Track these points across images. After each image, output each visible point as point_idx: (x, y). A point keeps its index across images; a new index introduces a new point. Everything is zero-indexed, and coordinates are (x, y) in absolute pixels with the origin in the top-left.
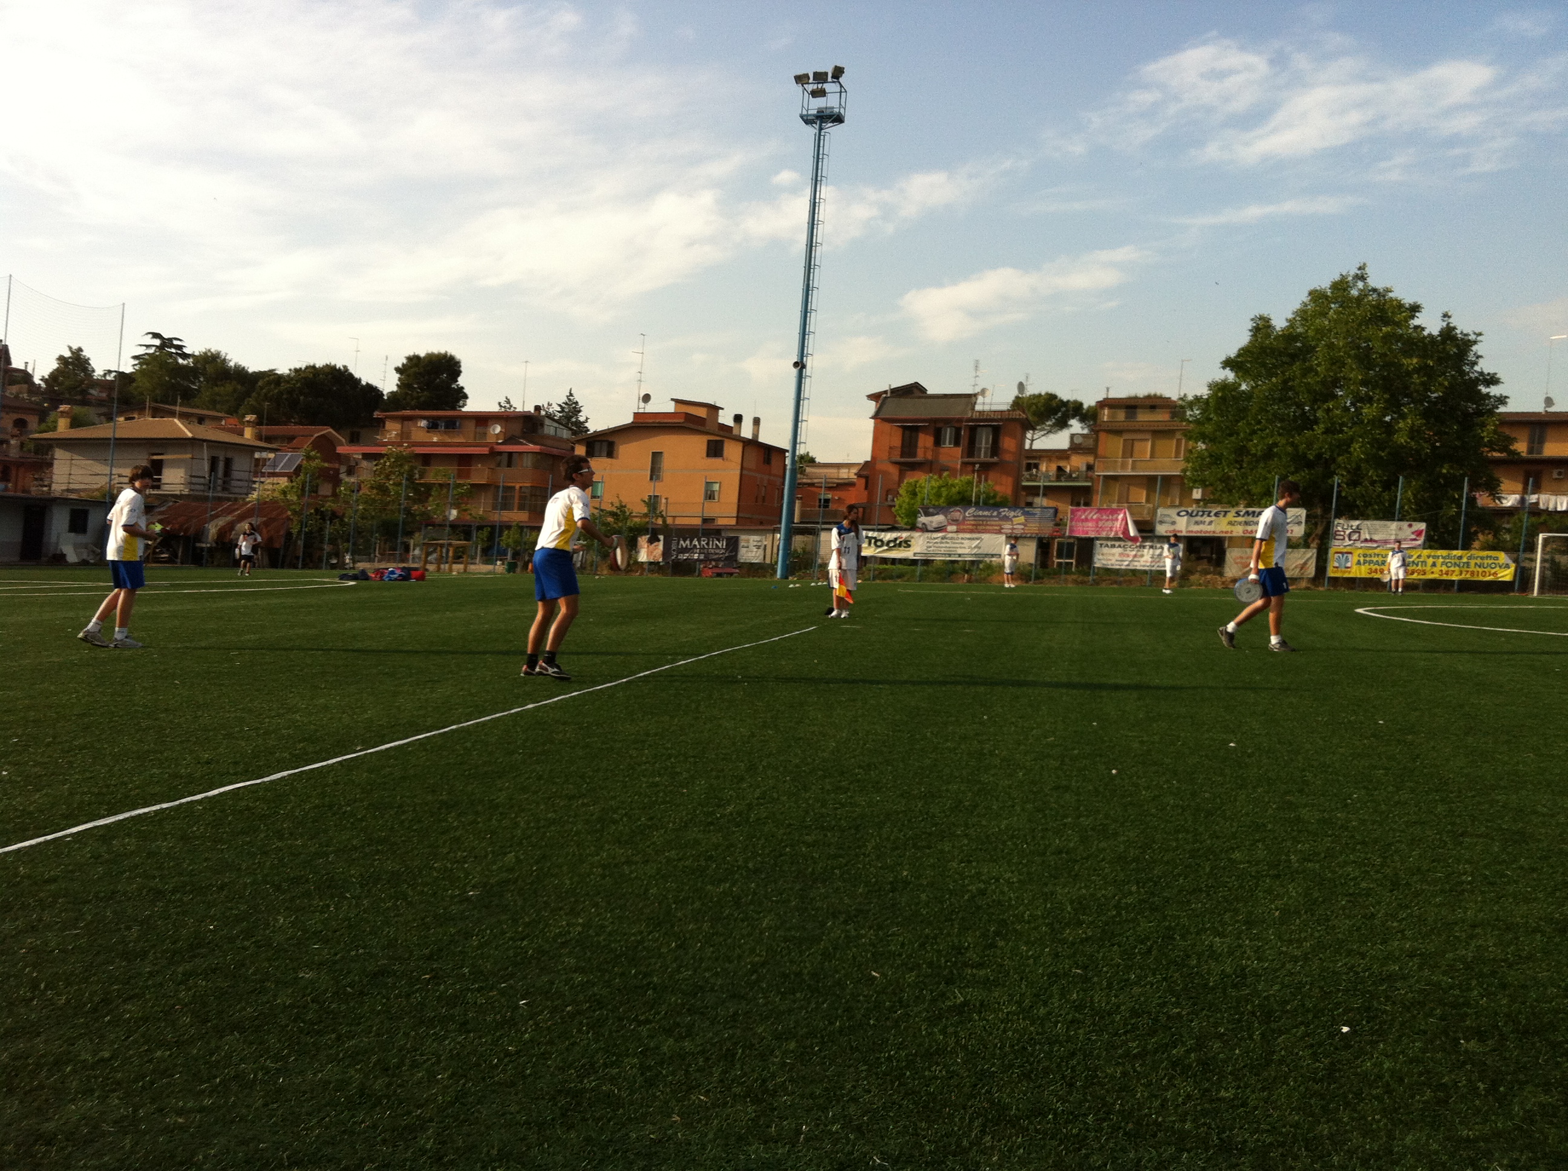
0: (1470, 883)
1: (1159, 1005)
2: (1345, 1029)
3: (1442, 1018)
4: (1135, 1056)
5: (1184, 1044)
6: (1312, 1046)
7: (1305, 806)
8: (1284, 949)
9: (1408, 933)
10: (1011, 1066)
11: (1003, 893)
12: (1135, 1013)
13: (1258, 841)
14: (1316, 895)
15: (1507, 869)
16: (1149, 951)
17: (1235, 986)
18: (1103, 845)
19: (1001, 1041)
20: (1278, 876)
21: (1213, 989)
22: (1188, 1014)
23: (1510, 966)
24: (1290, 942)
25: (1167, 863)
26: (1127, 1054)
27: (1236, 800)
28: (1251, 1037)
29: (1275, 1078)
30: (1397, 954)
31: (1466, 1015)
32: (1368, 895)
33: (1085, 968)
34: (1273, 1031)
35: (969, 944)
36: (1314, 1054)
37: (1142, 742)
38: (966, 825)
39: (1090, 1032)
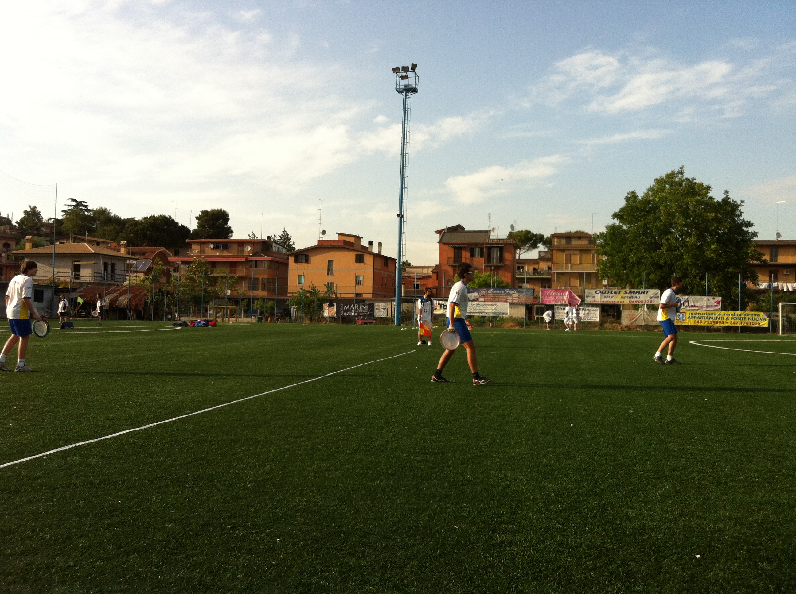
0: (757, 482)
1: (601, 543)
2: (698, 556)
3: (748, 551)
4: (591, 569)
5: (615, 563)
6: (681, 565)
7: (670, 442)
8: (665, 515)
9: (728, 507)
10: (528, 573)
11: (518, 486)
12: (589, 547)
13: (648, 460)
14: (679, 488)
15: (776, 475)
16: (595, 516)
17: (640, 534)
18: (569, 462)
19: (522, 561)
20: (659, 478)
21: (629, 535)
22: (617, 548)
23: (781, 525)
24: (667, 512)
25: (602, 471)
26: (587, 568)
27: (634, 439)
28: (650, 560)
29: (663, 581)
30: (722, 518)
31: (760, 550)
32: (705, 488)
33: (563, 524)
34: (661, 557)
35: (503, 513)
36: (683, 569)
37: (585, 410)
38: (498, 452)
39: (567, 557)
